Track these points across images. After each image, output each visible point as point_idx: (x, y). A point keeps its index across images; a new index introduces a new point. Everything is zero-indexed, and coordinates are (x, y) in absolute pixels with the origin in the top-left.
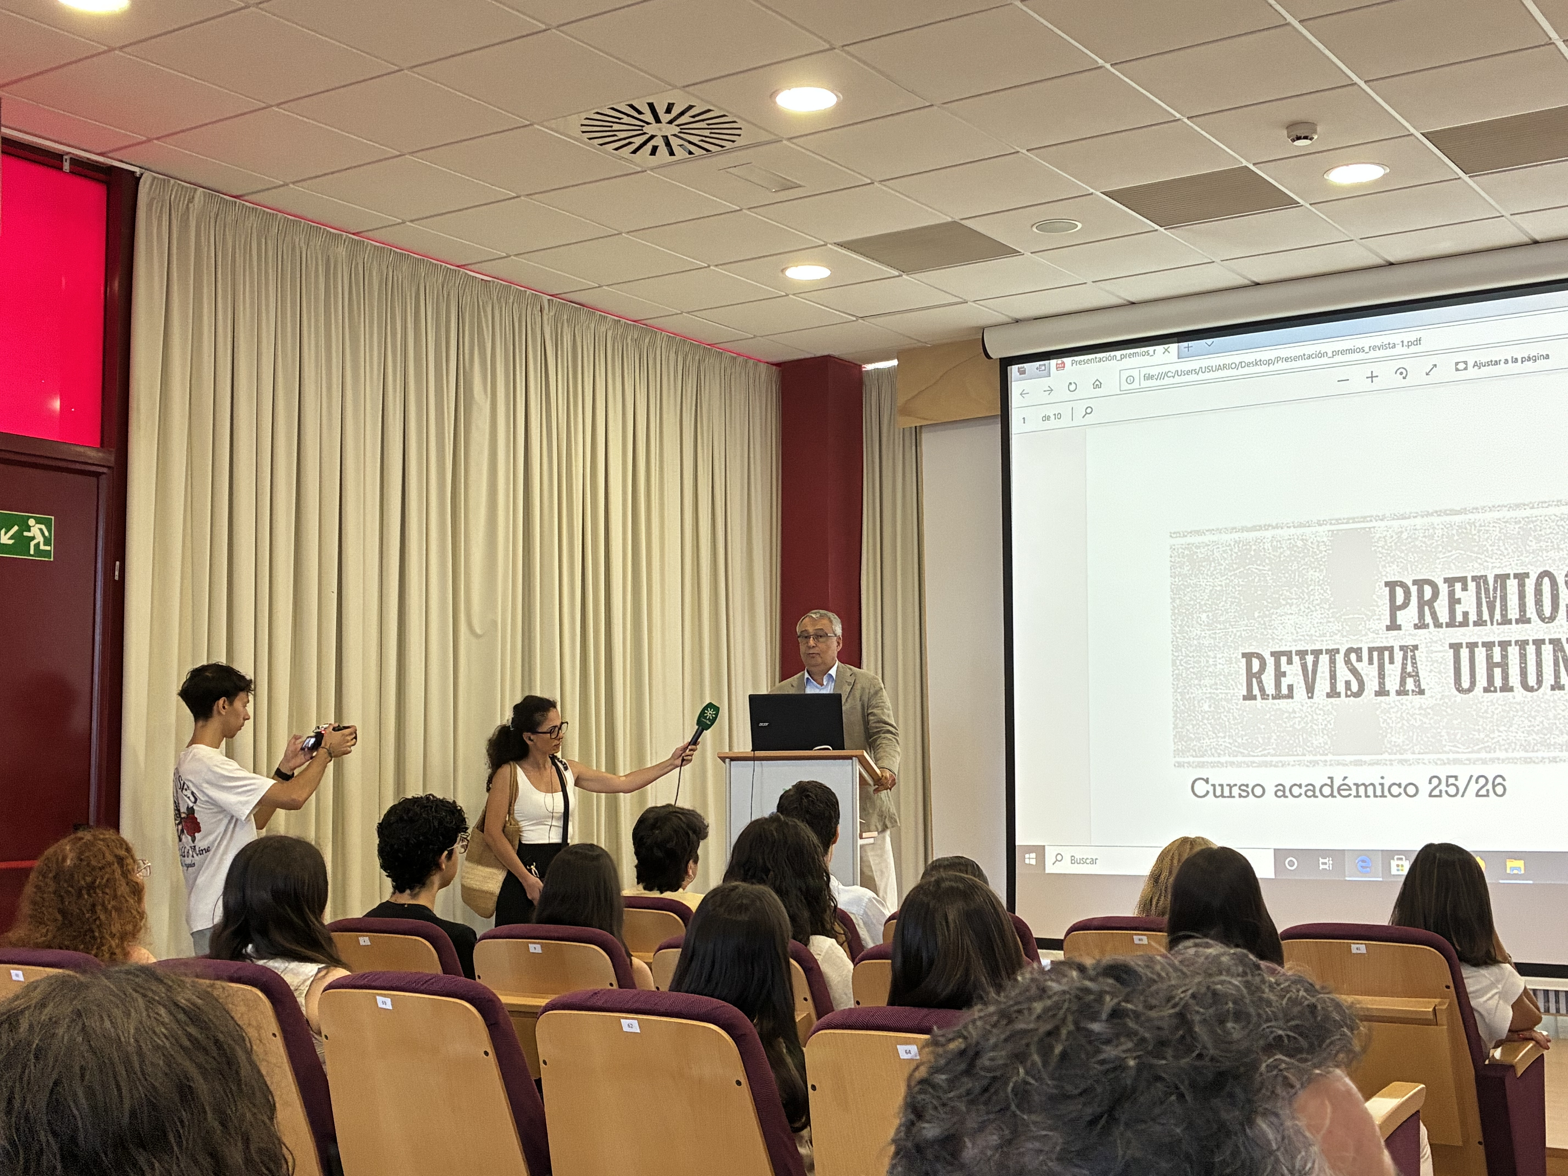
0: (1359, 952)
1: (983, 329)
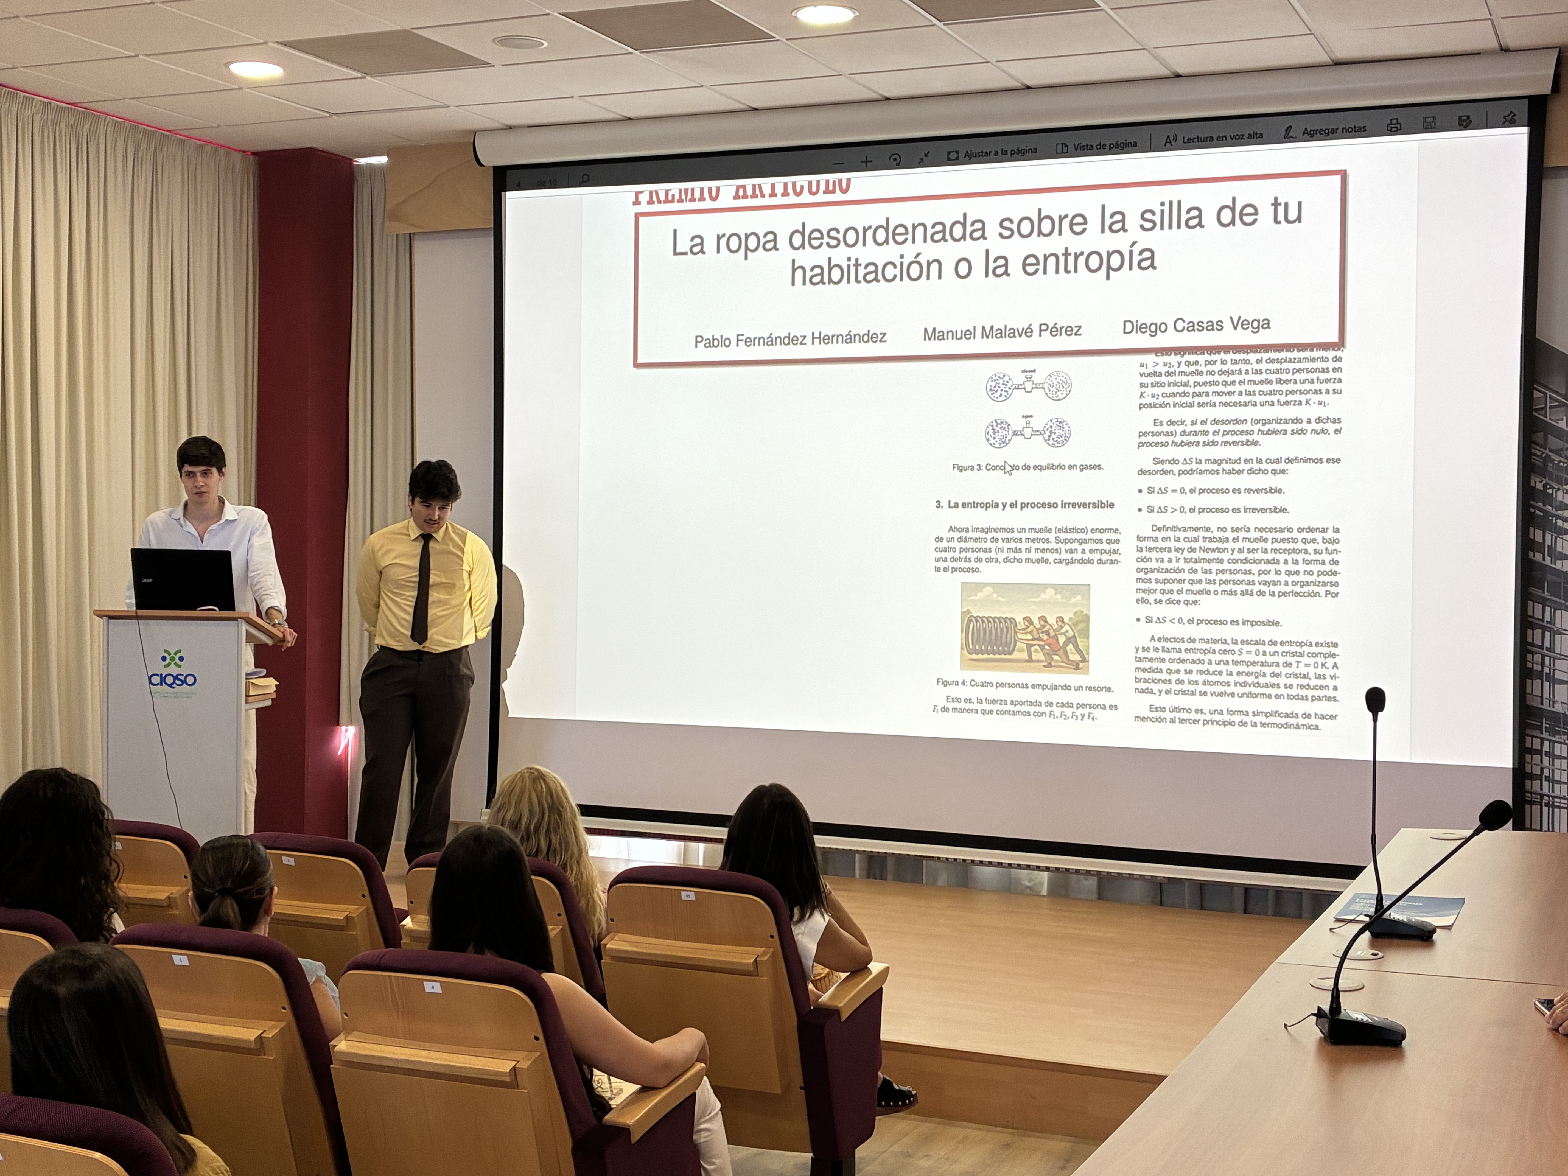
0: (689, 899)
1: (475, 133)
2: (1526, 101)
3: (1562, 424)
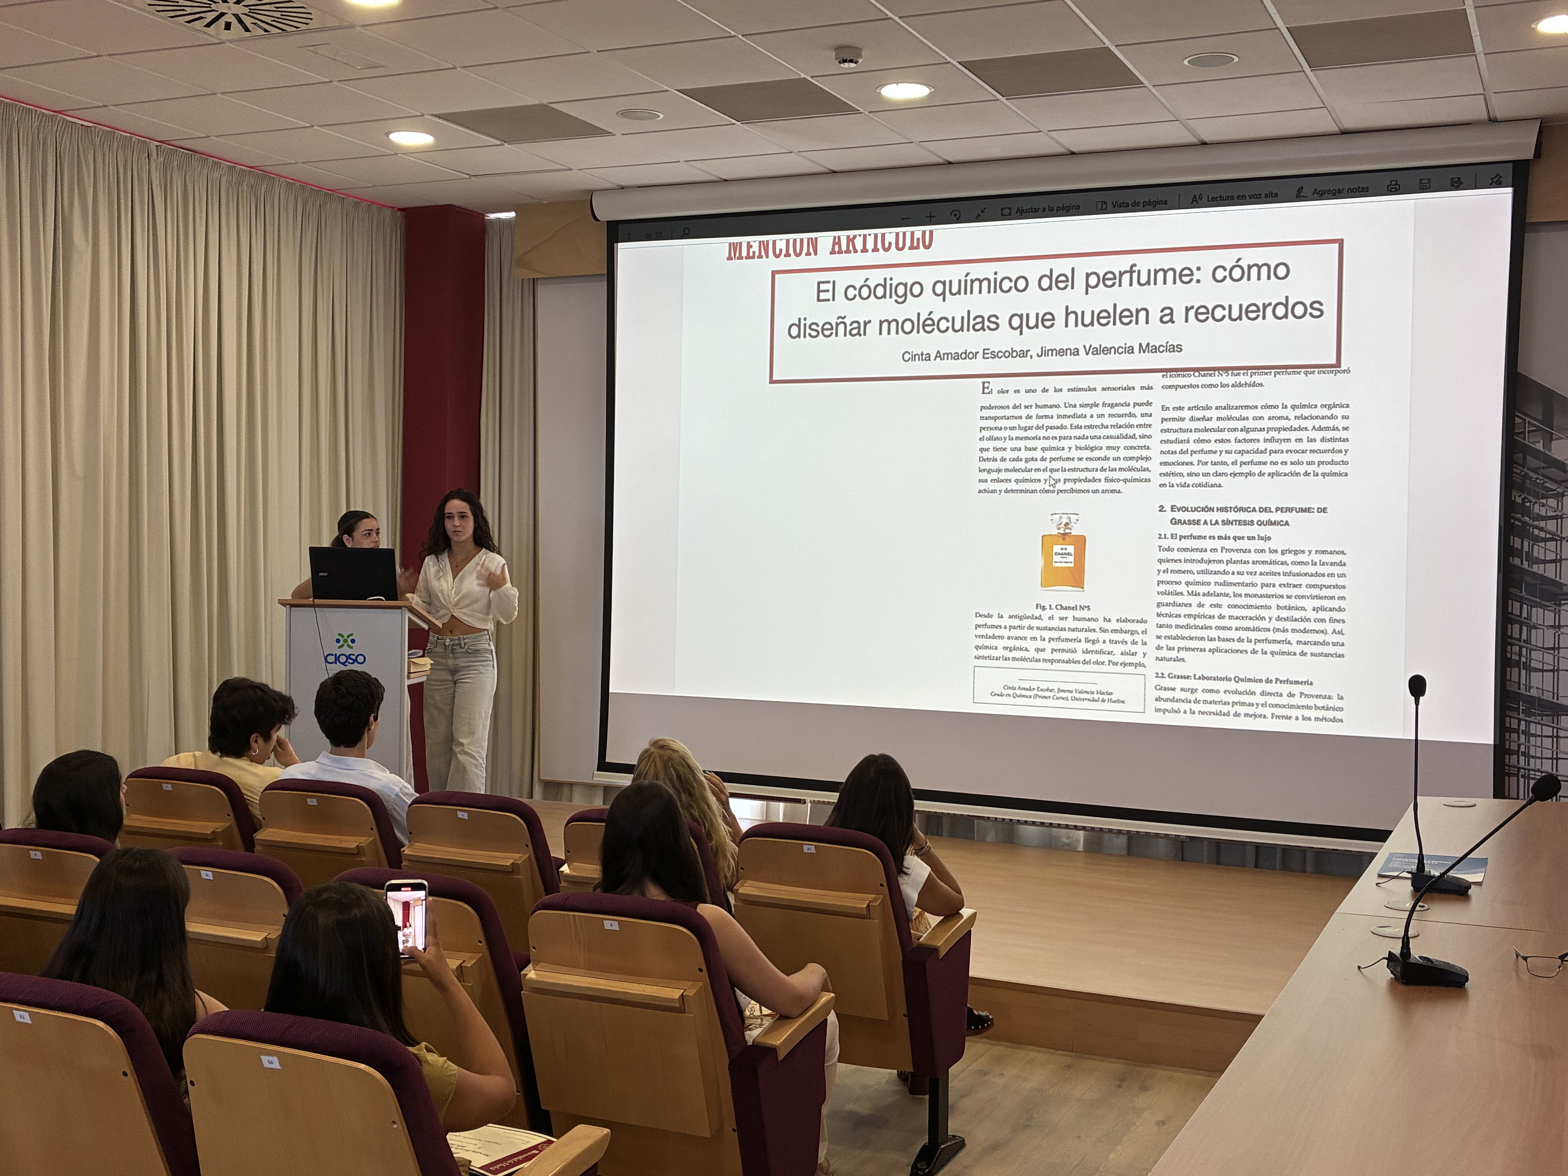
0: (809, 851)
1: (591, 192)
2: (1511, 165)
3: (1539, 446)
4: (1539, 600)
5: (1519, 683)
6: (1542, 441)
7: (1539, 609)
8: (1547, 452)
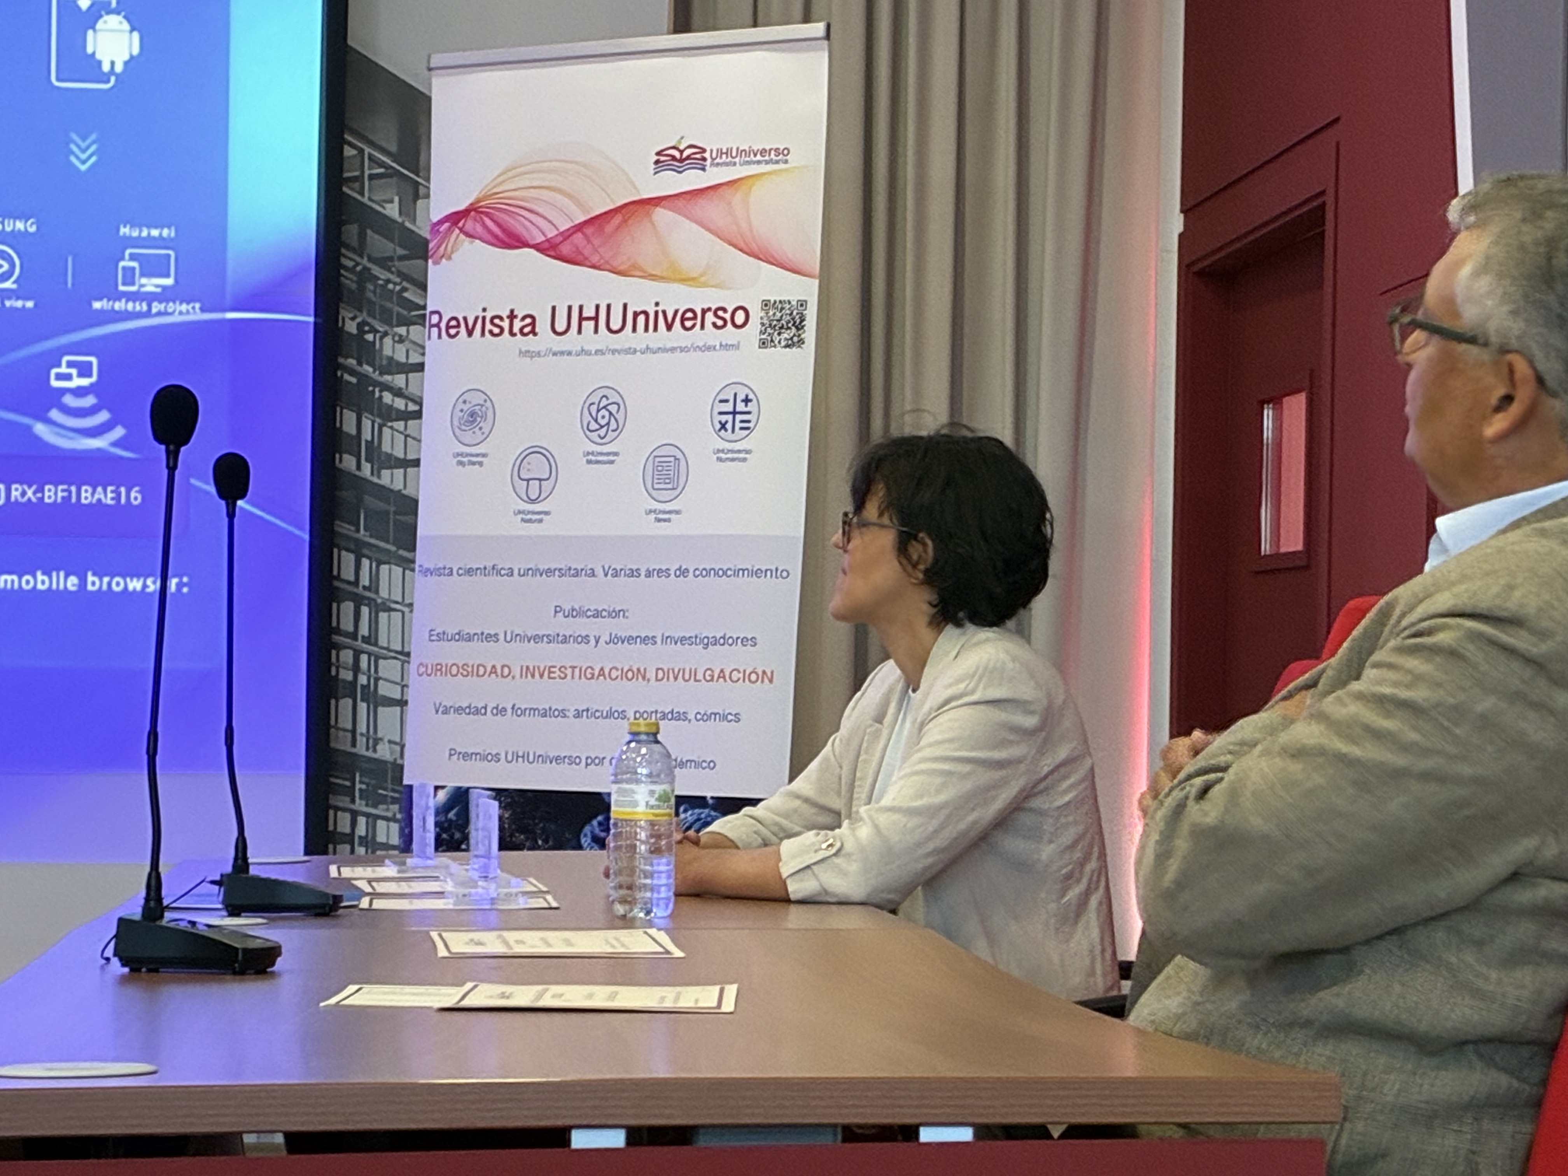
3: (392, 210)
4: (393, 548)
5: (354, 731)
6: (396, 199)
7: (393, 567)
8: (408, 224)
